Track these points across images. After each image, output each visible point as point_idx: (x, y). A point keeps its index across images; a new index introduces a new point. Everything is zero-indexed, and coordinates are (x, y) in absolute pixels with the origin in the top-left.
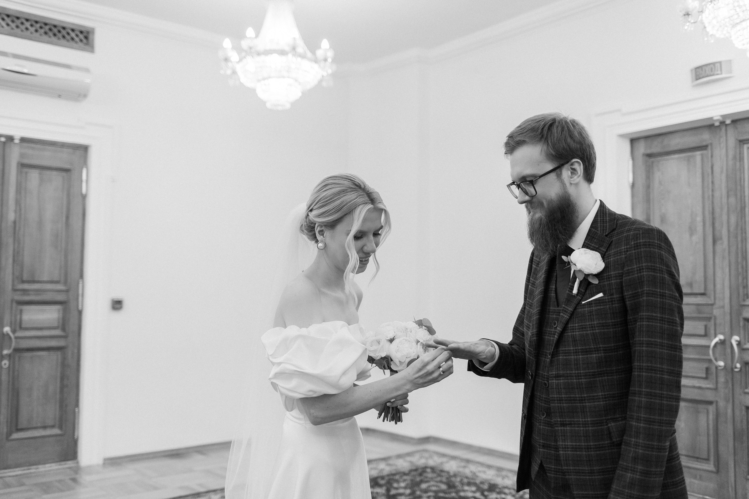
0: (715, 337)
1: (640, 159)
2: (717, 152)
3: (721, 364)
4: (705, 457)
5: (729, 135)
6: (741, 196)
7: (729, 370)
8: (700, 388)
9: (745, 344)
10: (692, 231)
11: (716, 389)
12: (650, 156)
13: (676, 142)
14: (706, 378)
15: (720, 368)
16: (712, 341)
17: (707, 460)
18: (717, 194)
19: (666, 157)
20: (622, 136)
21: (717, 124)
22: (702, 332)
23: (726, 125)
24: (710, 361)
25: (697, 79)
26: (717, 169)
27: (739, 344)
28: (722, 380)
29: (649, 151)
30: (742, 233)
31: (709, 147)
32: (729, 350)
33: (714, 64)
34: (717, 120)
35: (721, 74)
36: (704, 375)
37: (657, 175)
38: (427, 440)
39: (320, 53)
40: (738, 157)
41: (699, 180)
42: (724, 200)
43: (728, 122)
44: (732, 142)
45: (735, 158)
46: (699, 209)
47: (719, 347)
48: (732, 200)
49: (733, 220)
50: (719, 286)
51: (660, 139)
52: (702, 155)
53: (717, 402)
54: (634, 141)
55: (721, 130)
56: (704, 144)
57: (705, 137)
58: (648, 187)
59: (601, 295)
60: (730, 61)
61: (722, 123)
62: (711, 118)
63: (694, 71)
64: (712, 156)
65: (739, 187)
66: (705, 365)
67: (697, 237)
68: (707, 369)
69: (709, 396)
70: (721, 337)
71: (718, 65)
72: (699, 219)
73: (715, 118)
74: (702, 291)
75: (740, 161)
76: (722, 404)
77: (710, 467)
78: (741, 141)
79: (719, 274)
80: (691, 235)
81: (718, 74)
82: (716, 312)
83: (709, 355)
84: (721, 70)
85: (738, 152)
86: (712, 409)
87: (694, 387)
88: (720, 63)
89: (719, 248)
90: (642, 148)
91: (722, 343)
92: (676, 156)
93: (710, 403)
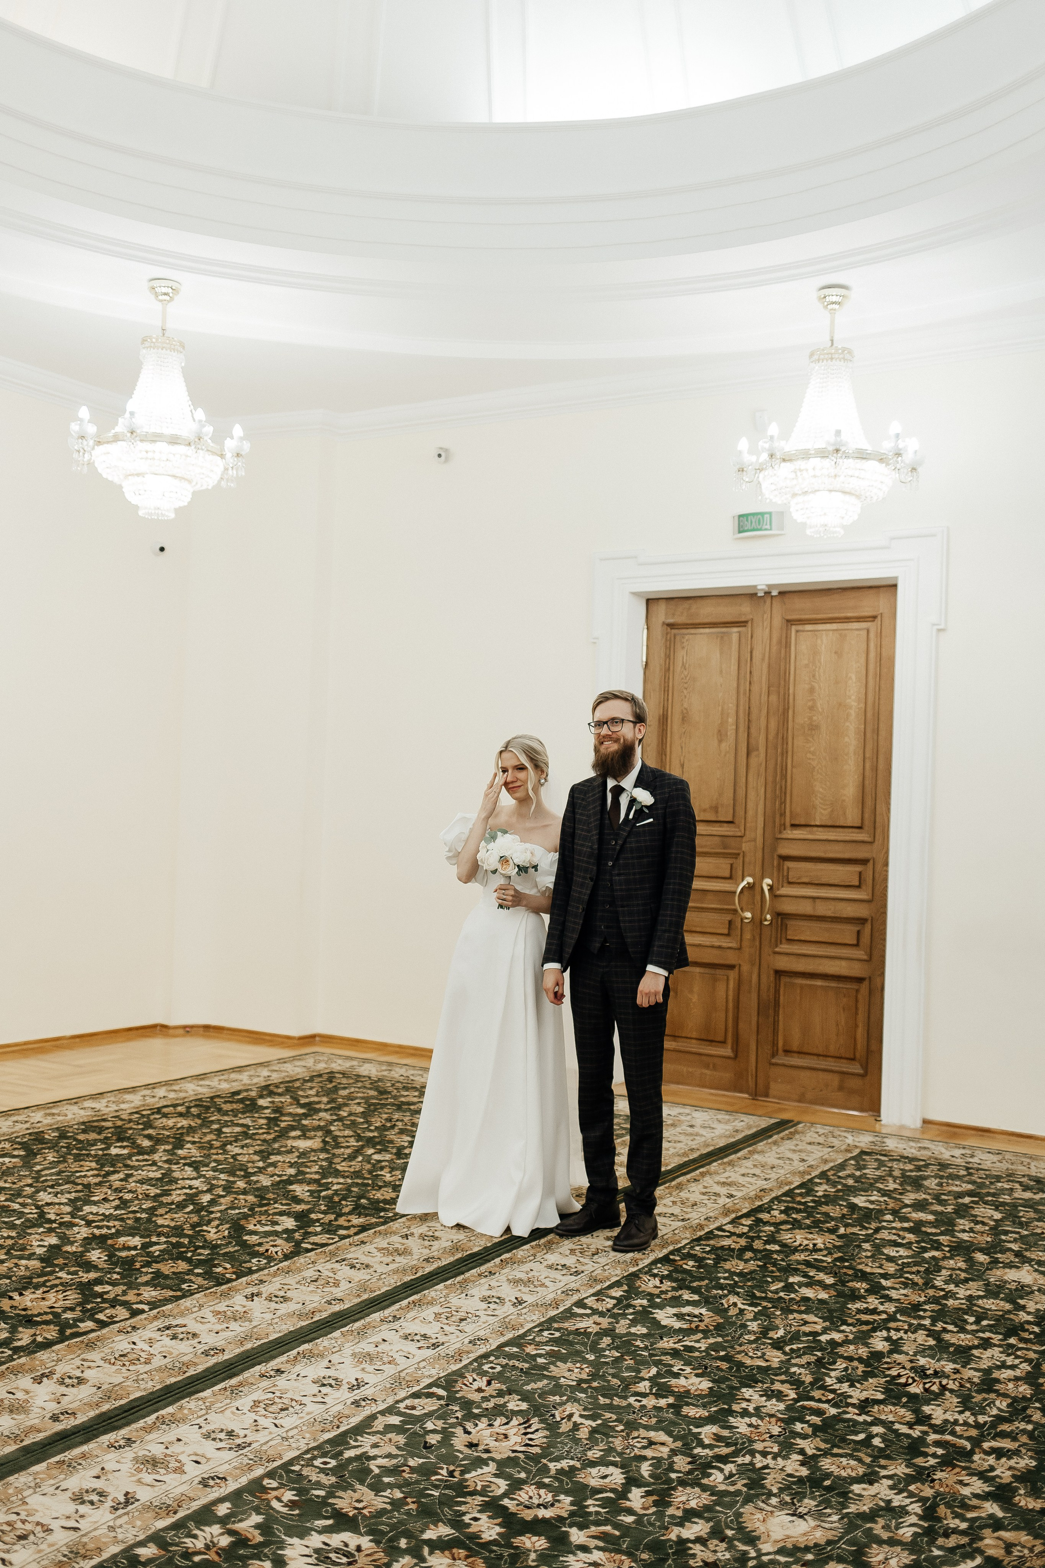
0: (743, 880)
1: (658, 631)
2: (758, 632)
3: (748, 915)
4: (721, 1039)
5: (775, 611)
6: (785, 694)
7: (757, 922)
8: (720, 947)
9: (778, 890)
10: (721, 736)
11: (740, 949)
12: (671, 626)
13: (707, 612)
14: (728, 935)
15: (746, 921)
16: (738, 885)
17: (724, 1042)
18: (755, 688)
19: (693, 631)
20: (635, 594)
21: (761, 594)
22: (727, 874)
23: (772, 597)
24: (735, 911)
25: (740, 532)
26: (757, 654)
27: (771, 888)
28: (747, 936)
29: (671, 621)
30: (783, 744)
31: (750, 624)
32: (758, 897)
33: (762, 514)
34: (762, 590)
35: (771, 529)
36: (726, 931)
37: (680, 655)
38: (310, 1039)
39: (230, 444)
40: (784, 641)
41: (734, 667)
42: (764, 698)
43: (775, 593)
44: (777, 621)
45: (780, 642)
46: (731, 707)
47: (746, 893)
48: (774, 698)
49: (773, 725)
50: (750, 813)
51: (686, 604)
52: (739, 632)
53: (740, 965)
54: (651, 602)
55: (765, 602)
56: (743, 619)
57: (745, 609)
58: (667, 670)
59: (651, 820)
60: (782, 513)
61: (768, 593)
62: (755, 586)
63: (736, 518)
64: (752, 637)
65: (782, 683)
66: (729, 917)
67: (728, 745)
68: (730, 922)
69: (731, 958)
70: (750, 880)
71: (768, 516)
72: (731, 720)
73: (759, 587)
74: (730, 819)
75: (786, 647)
76: (745, 968)
77: (727, 1051)
78: (788, 621)
79: (752, 795)
80: (720, 741)
81: (766, 529)
82: (745, 847)
83: (734, 904)
84: (771, 524)
85: (784, 636)
86: (733, 975)
87: (712, 947)
88: (770, 513)
89: (753, 761)
90: (661, 614)
91: (750, 887)
92: (707, 630)
93: (731, 967)
